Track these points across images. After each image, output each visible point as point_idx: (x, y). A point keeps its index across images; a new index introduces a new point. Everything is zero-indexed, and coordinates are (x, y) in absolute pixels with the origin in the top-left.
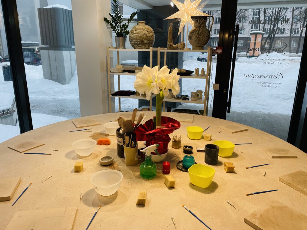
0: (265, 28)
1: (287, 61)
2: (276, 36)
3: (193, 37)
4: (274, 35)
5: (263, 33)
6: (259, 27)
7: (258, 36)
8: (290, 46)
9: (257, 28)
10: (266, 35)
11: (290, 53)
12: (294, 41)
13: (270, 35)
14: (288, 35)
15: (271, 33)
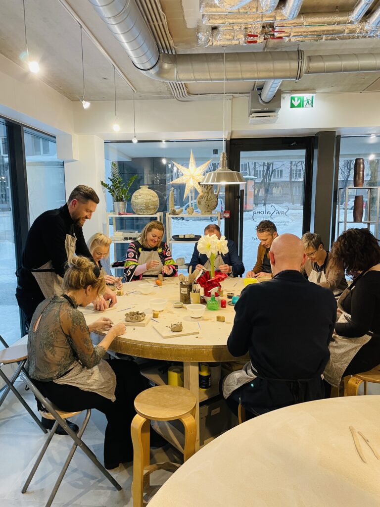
0: (256, 169)
1: (290, 217)
2: (273, 180)
3: (202, 203)
4: (270, 180)
5: (255, 179)
6: (248, 168)
7: (249, 182)
8: (292, 195)
9: (246, 170)
10: (260, 180)
11: (293, 204)
12: (296, 188)
13: (264, 180)
14: (288, 179)
15: (265, 176)
